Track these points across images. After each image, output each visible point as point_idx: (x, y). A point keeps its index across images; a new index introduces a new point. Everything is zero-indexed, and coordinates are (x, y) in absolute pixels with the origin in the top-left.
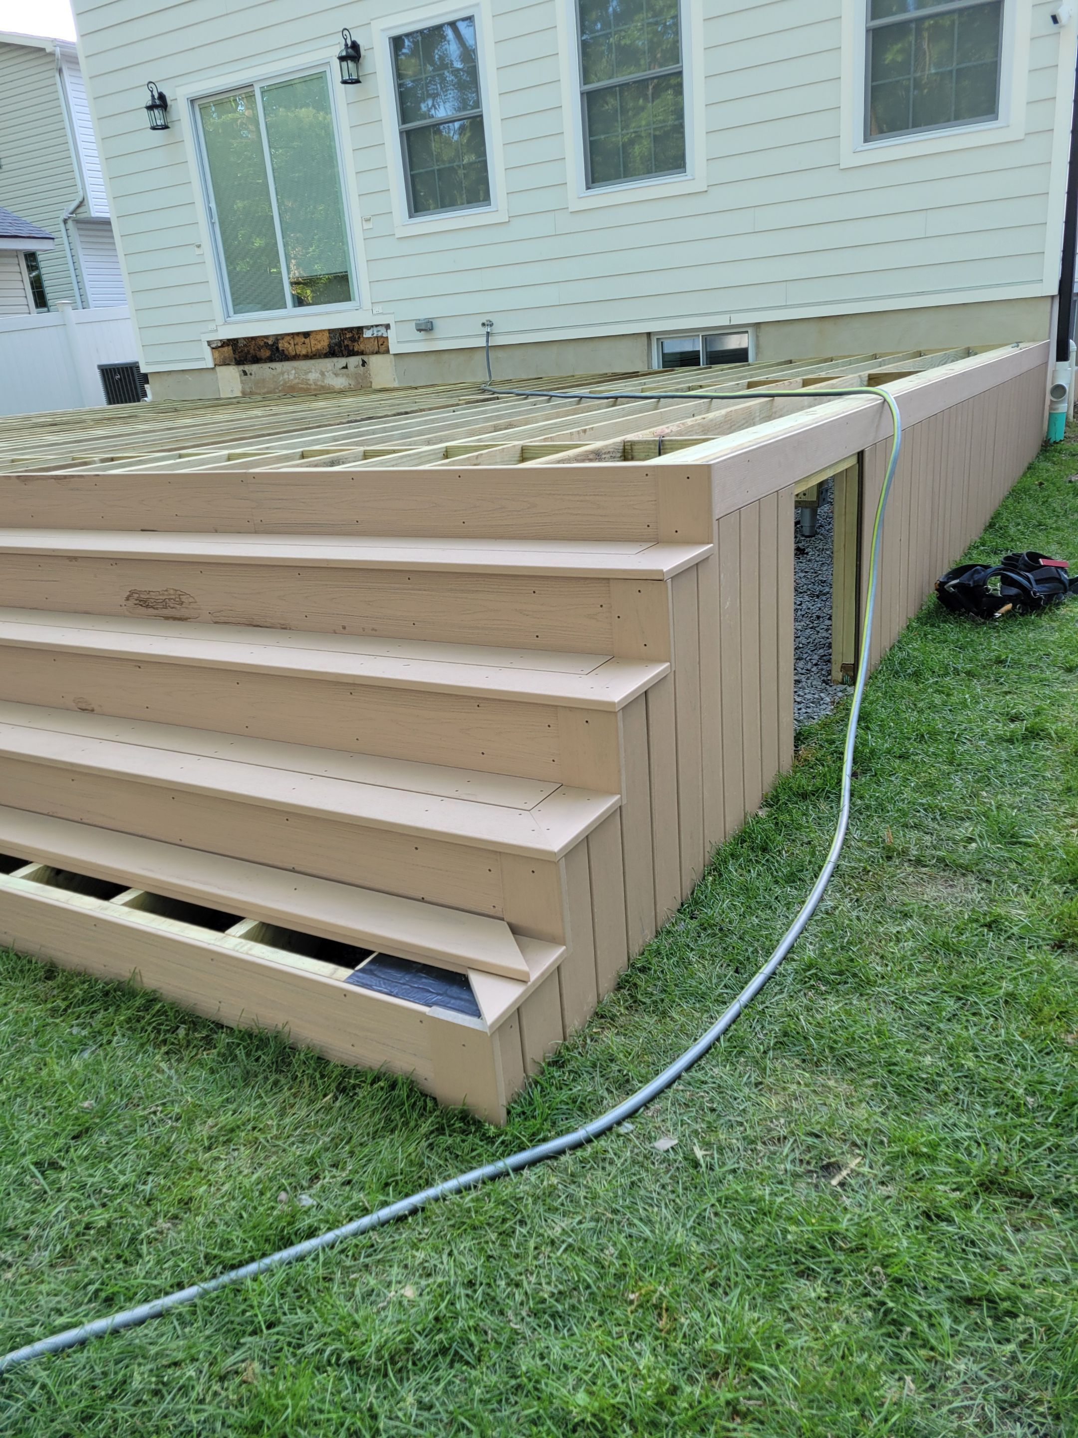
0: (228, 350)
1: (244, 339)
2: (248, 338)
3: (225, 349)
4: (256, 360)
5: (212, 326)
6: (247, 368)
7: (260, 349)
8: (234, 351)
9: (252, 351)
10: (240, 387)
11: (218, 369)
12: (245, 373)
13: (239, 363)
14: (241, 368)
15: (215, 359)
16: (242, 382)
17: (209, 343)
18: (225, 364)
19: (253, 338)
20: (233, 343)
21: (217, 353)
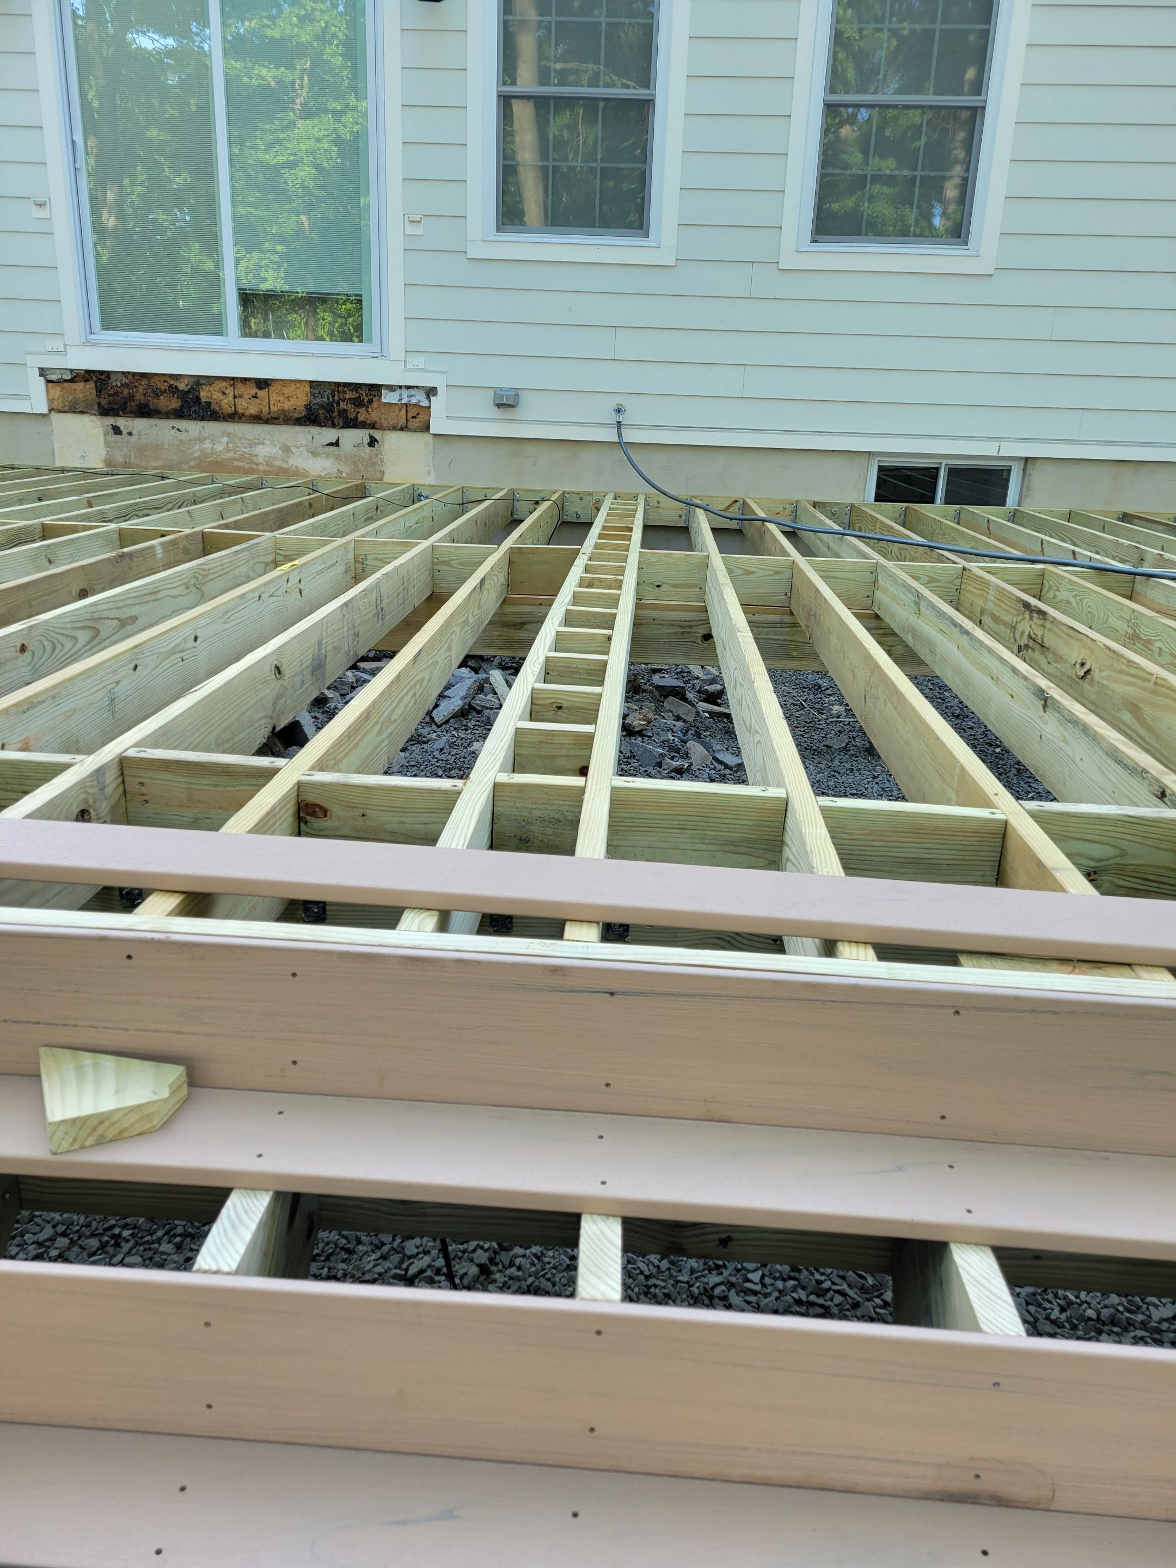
0: (85, 390)
1: (124, 374)
2: (134, 374)
3: (80, 386)
4: (145, 411)
5: (58, 345)
6: (121, 422)
7: (157, 394)
8: (99, 392)
9: (139, 397)
10: (102, 452)
11: (55, 417)
12: (117, 430)
13: (105, 412)
14: (110, 421)
15: (51, 401)
16: (107, 444)
17: (43, 372)
18: (73, 409)
19: (143, 375)
20: (99, 378)
21: (57, 391)
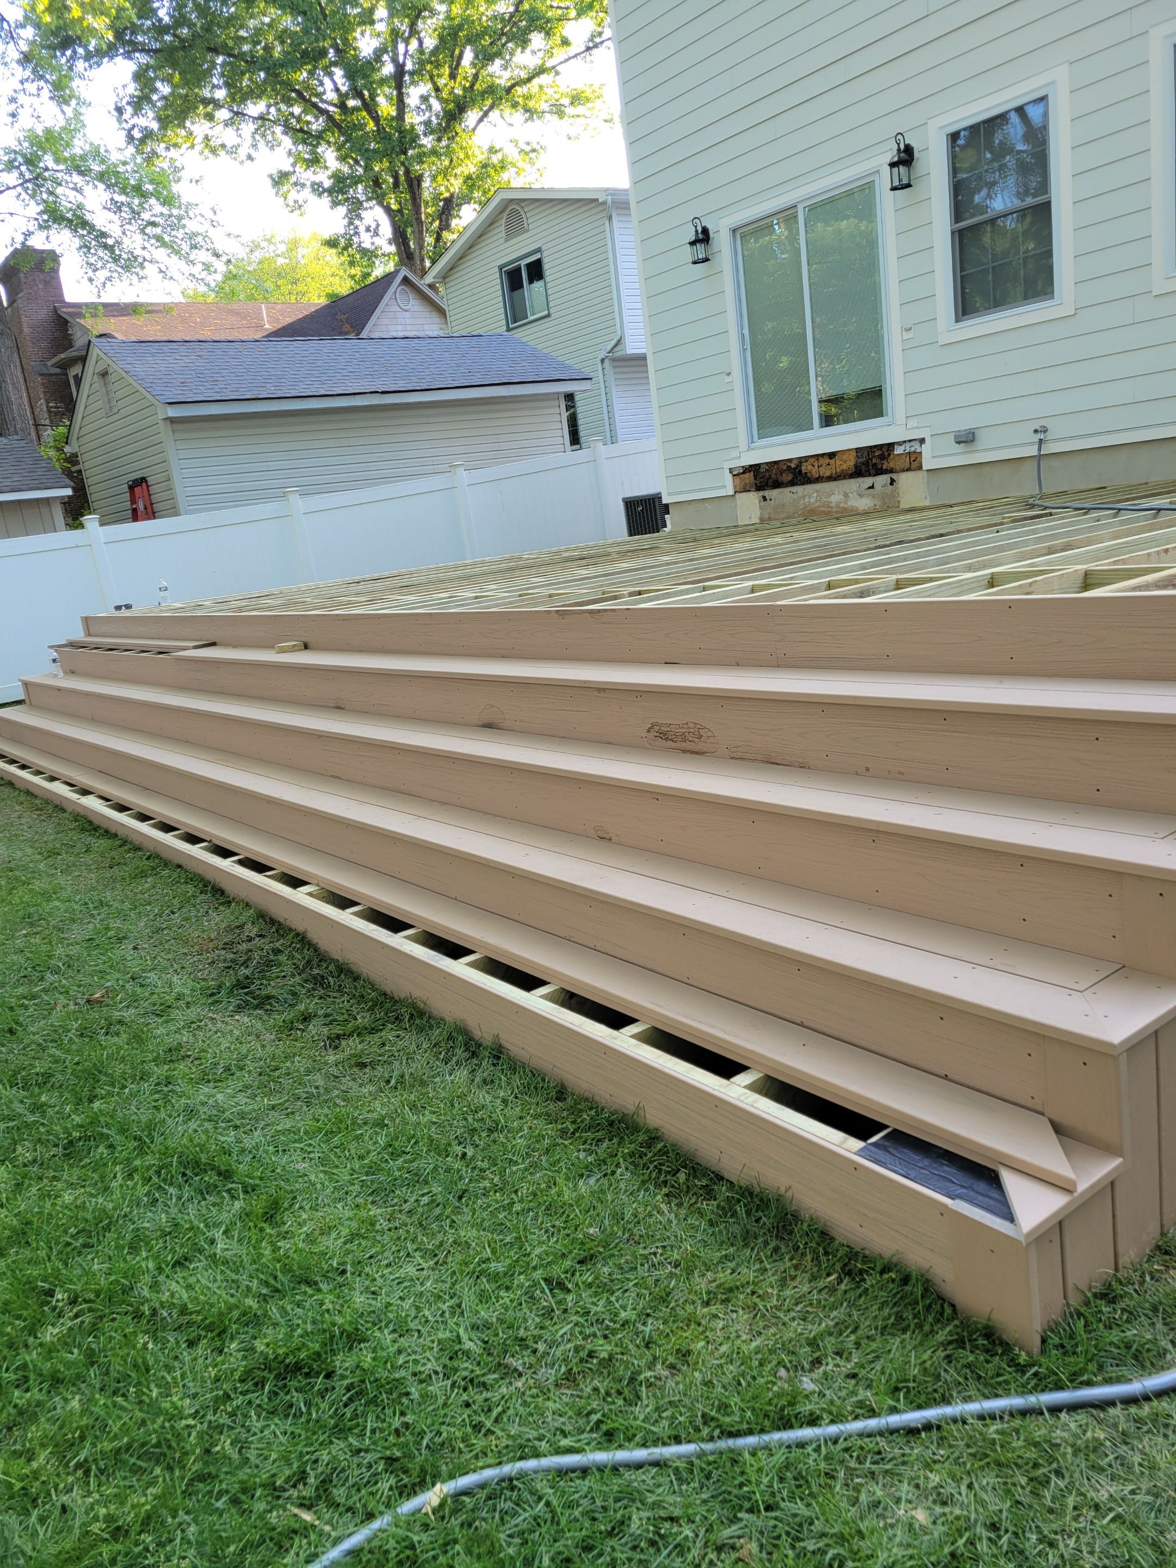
0: (749, 477)
1: (767, 463)
2: (770, 463)
3: (747, 475)
4: (777, 485)
5: (735, 453)
6: (767, 493)
7: (782, 473)
8: (755, 477)
9: (774, 476)
10: (758, 513)
11: (738, 495)
12: (764, 499)
13: (759, 488)
14: (761, 493)
15: (735, 486)
16: (761, 507)
17: (731, 470)
18: (745, 490)
19: (775, 463)
20: (754, 469)
21: (738, 480)
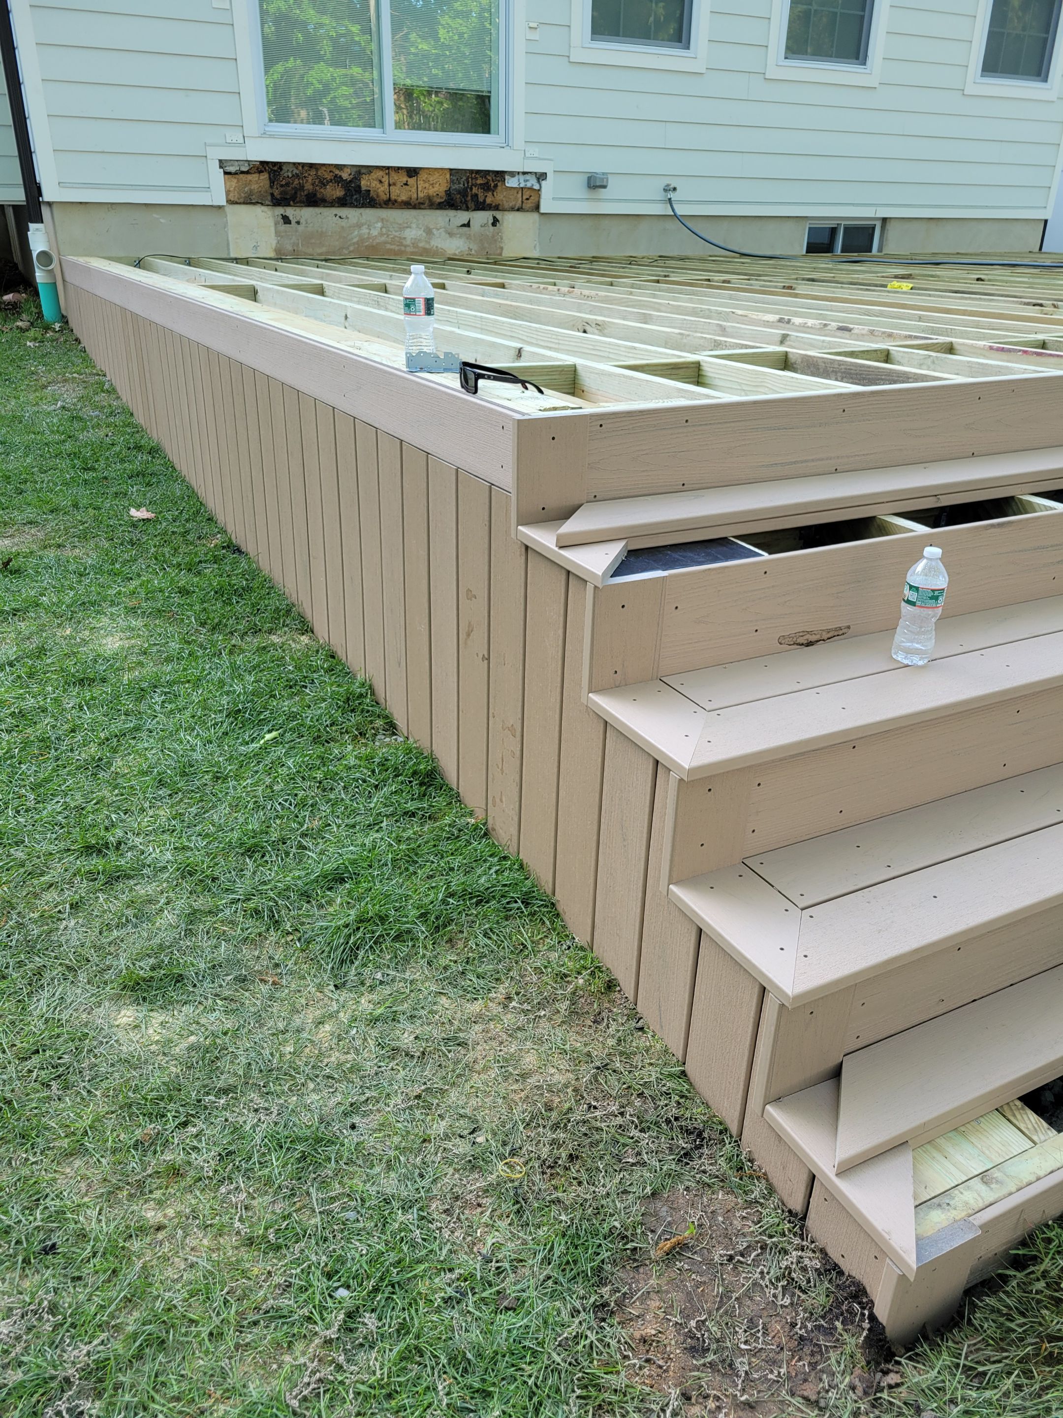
0: (260, 182)
1: (295, 164)
2: (303, 165)
3: (255, 177)
4: (313, 201)
5: (236, 138)
6: (290, 212)
7: (323, 183)
8: (272, 182)
9: (308, 187)
10: (273, 242)
11: (231, 209)
12: (286, 220)
13: (277, 202)
14: (280, 211)
15: (228, 193)
16: (277, 233)
17: (223, 164)
18: (248, 201)
19: (311, 166)
20: (271, 169)
21: (234, 182)
